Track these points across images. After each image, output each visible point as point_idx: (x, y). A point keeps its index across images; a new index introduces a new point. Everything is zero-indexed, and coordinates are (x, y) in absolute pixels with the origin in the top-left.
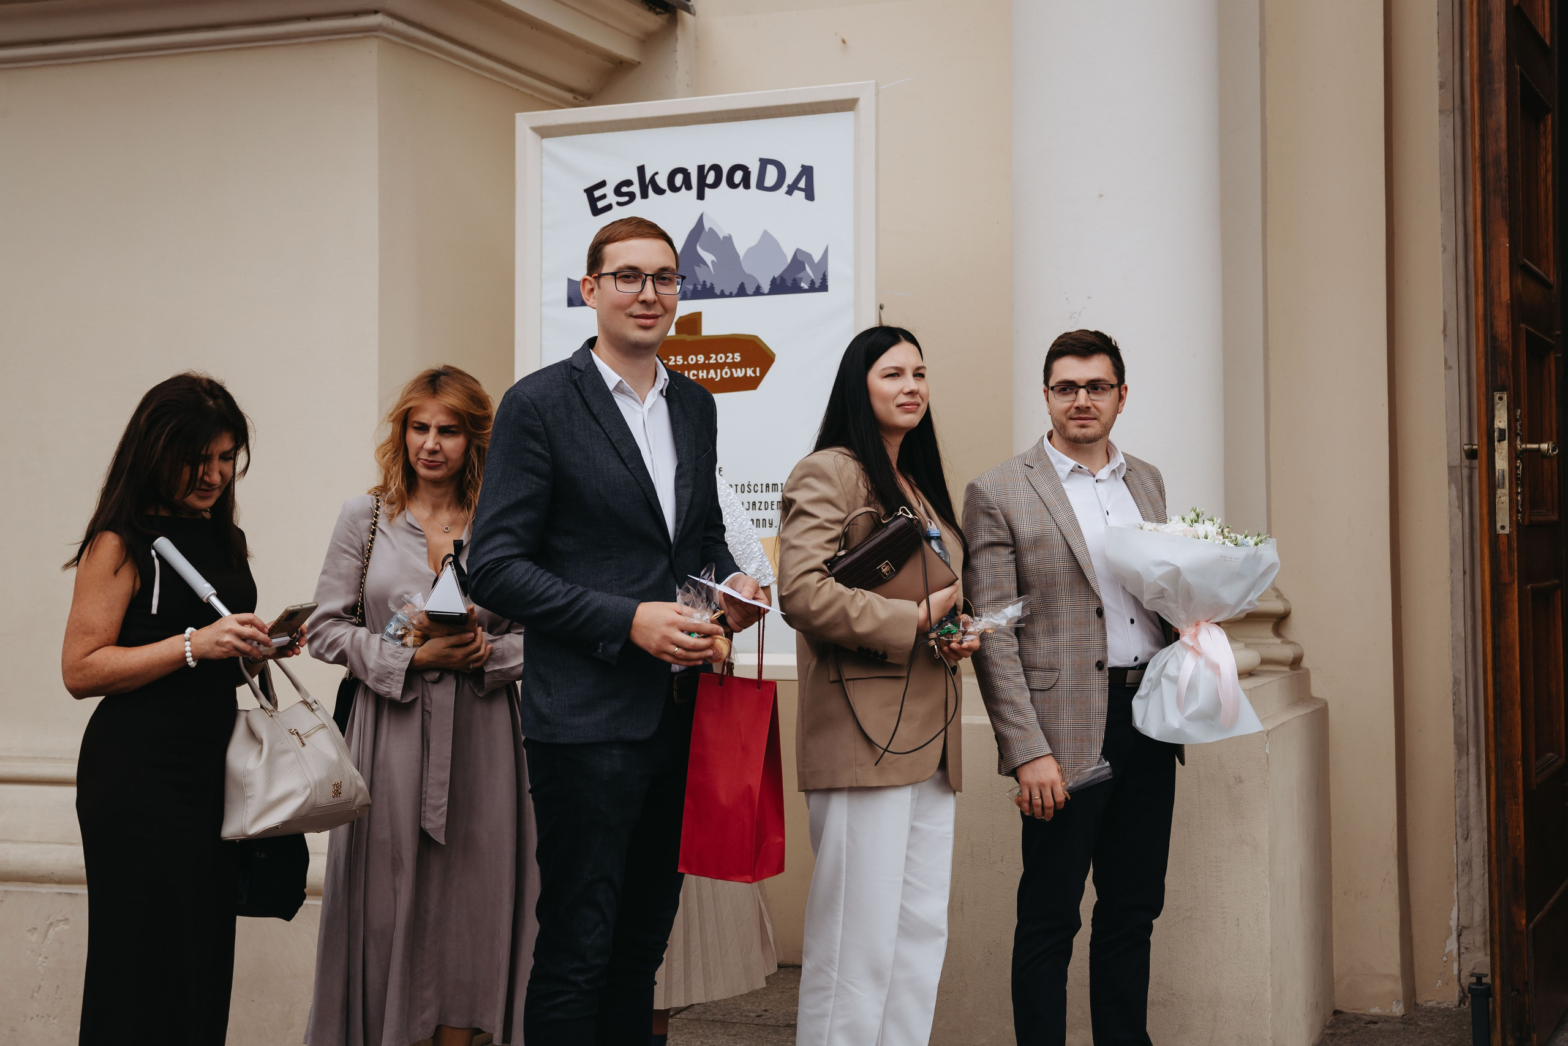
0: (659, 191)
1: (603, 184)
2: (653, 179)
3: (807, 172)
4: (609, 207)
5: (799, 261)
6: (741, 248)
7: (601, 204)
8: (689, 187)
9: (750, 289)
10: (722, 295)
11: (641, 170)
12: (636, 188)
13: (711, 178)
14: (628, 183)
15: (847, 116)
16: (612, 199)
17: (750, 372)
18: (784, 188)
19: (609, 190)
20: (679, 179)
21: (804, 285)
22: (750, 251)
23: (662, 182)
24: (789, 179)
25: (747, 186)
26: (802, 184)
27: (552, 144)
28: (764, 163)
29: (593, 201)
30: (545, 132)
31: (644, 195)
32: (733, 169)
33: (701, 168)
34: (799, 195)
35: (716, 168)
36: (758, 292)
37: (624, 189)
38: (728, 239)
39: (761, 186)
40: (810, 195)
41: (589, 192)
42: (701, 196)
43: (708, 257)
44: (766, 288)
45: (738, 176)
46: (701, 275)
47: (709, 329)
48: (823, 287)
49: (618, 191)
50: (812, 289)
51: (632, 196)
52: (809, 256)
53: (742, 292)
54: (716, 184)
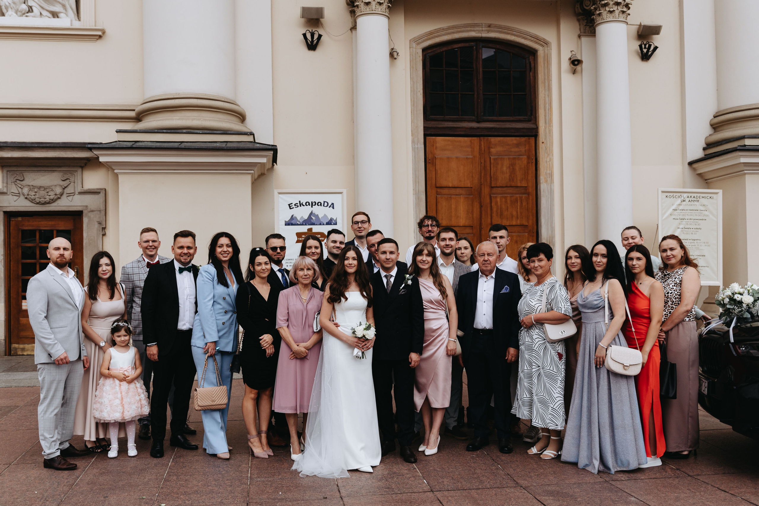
0: (304, 206)
1: (292, 204)
2: (302, 203)
3: (333, 204)
4: (293, 208)
5: (331, 219)
6: (320, 217)
7: (291, 207)
8: (309, 205)
9: (322, 224)
10: (317, 225)
11: (300, 202)
12: (299, 205)
13: (314, 204)
14: (297, 204)
15: (340, 195)
16: (294, 206)
17: (322, 239)
18: (328, 206)
19: (293, 205)
20: (307, 204)
21: (332, 224)
22: (322, 217)
23: (304, 204)
24: (329, 205)
25: (321, 206)
26: (332, 206)
27: (280, 195)
28: (324, 202)
29: (290, 207)
30: (280, 193)
31: (300, 206)
32: (318, 203)
33: (312, 202)
34: (331, 208)
35: (315, 202)
36: (323, 224)
37: (296, 205)
38: (318, 215)
39: (324, 206)
40: (333, 208)
41: (289, 205)
42: (312, 207)
43: (314, 218)
44: (325, 224)
45: (319, 204)
46: (312, 221)
47: (314, 231)
48: (336, 224)
49: (295, 205)
50: (334, 224)
51: (298, 206)
52: (333, 219)
53: (320, 224)
54: (315, 205)
